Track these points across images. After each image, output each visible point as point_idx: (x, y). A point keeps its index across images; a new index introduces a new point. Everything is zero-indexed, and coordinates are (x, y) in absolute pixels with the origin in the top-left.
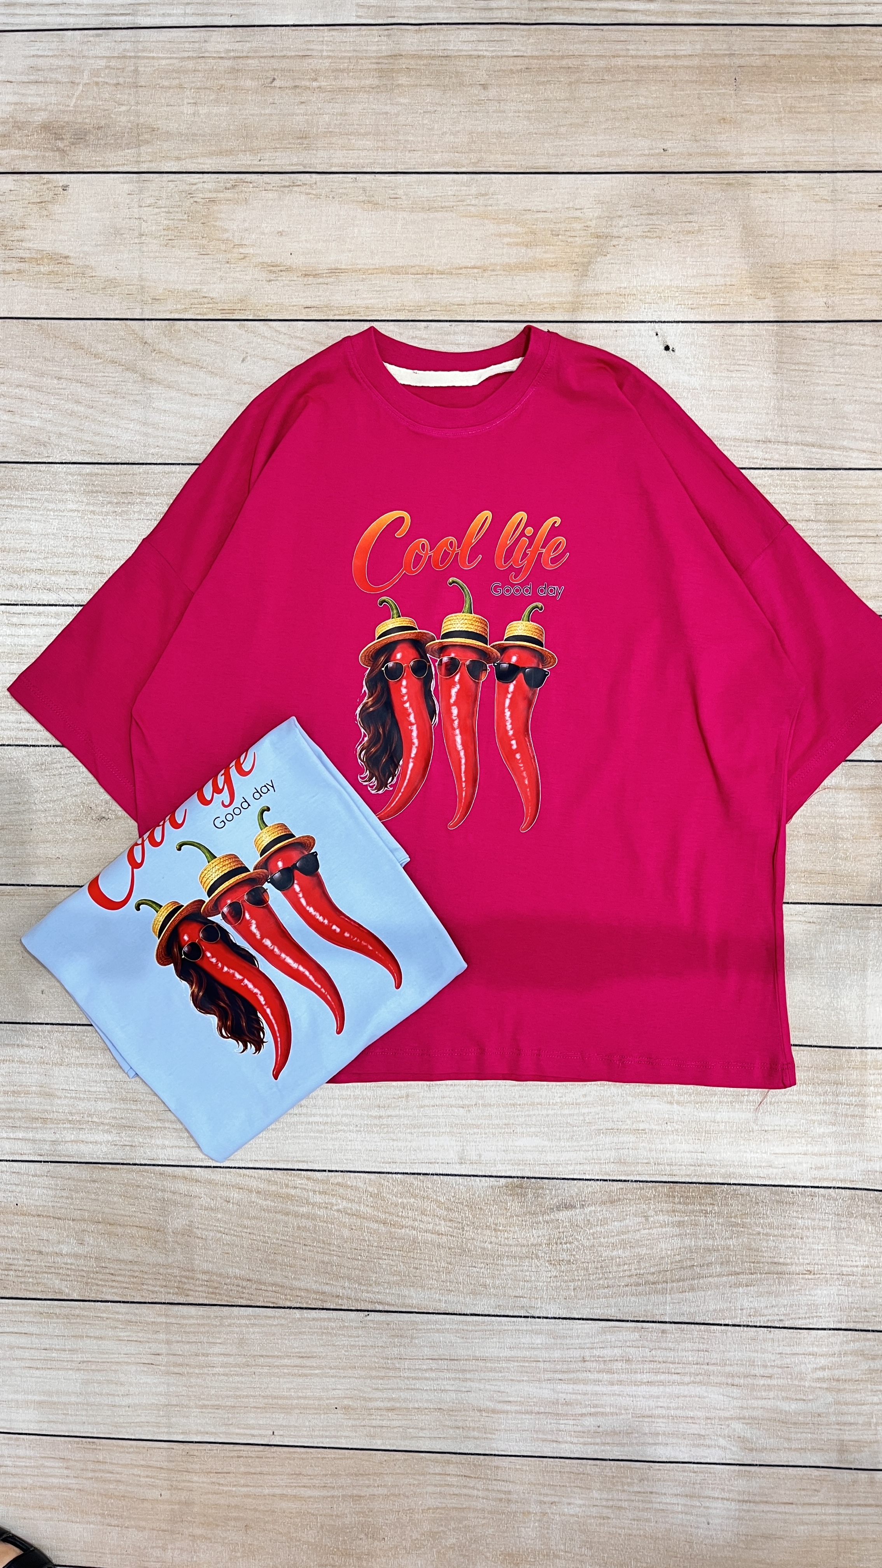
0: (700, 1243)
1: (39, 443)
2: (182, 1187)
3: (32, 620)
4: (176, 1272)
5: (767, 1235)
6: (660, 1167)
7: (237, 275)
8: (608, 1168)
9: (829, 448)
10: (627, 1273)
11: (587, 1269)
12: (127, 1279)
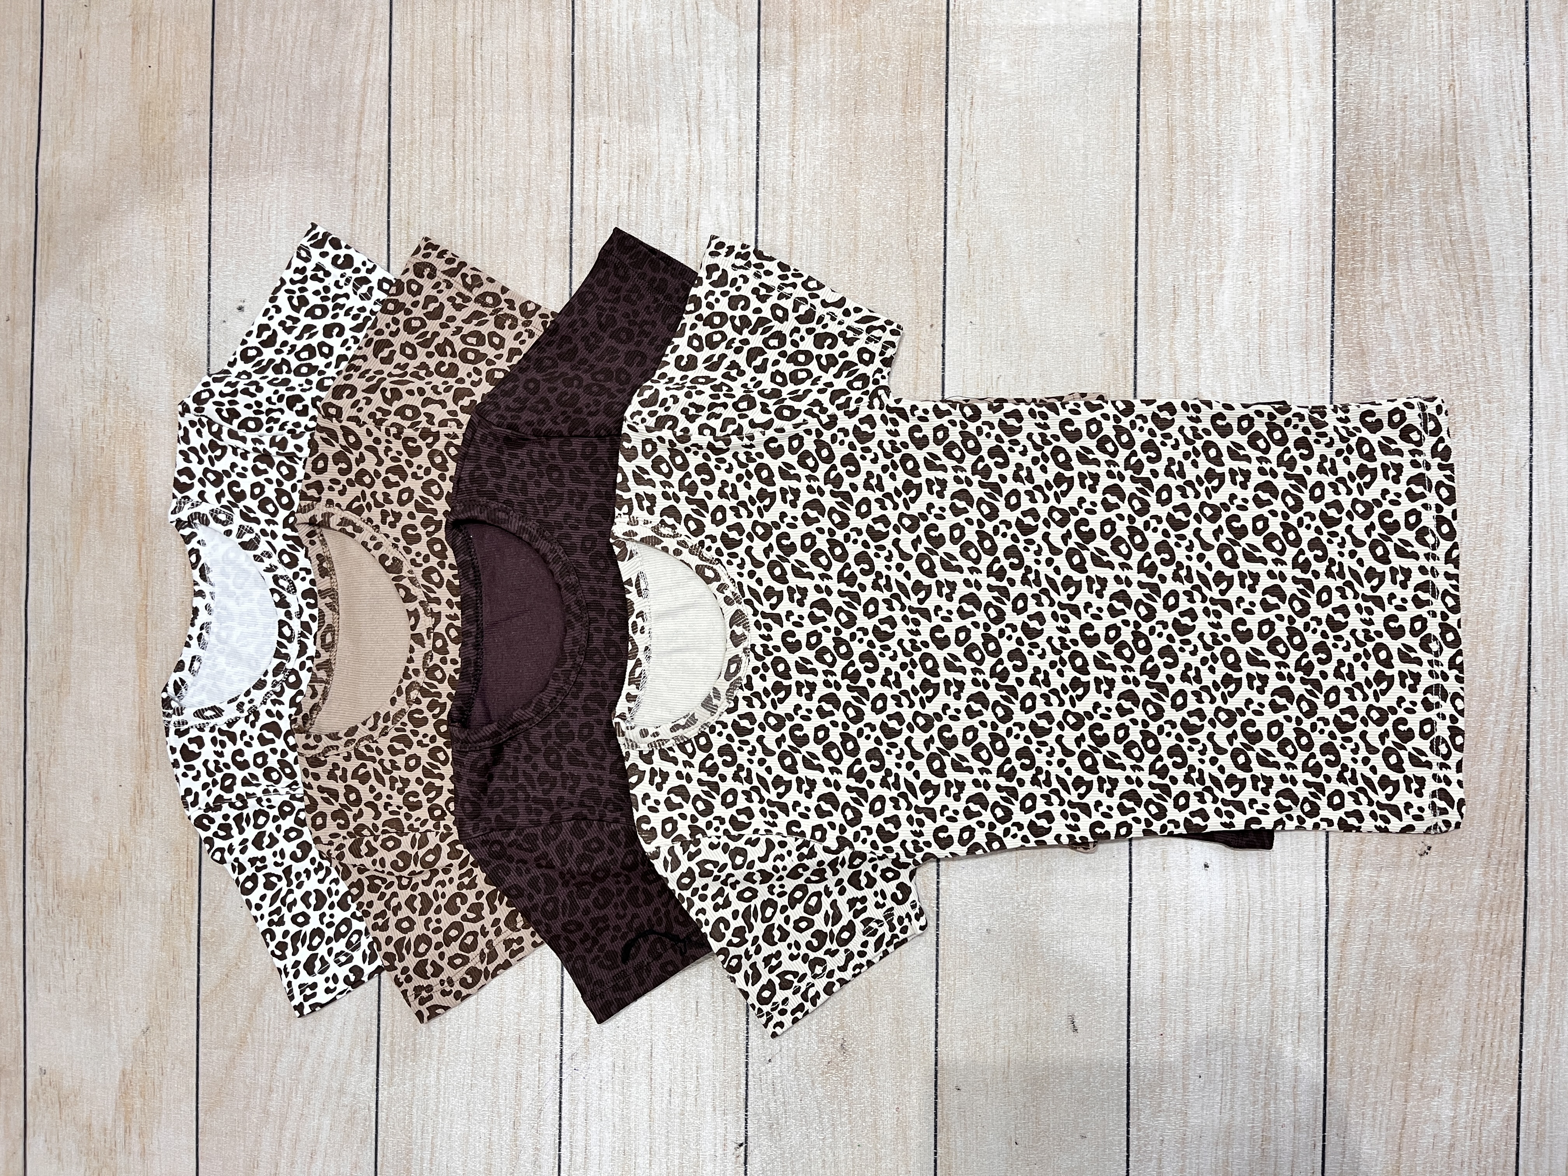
0: (1418, 231)
1: (351, 1120)
2: (1356, 947)
3: (579, 1136)
4: (1478, 957)
5: (1403, 143)
6: (1313, 290)
7: (145, 855)
8: (1314, 361)
9: (363, 102)
10: (1464, 330)
11: (1460, 386)
12: (1490, 1026)
